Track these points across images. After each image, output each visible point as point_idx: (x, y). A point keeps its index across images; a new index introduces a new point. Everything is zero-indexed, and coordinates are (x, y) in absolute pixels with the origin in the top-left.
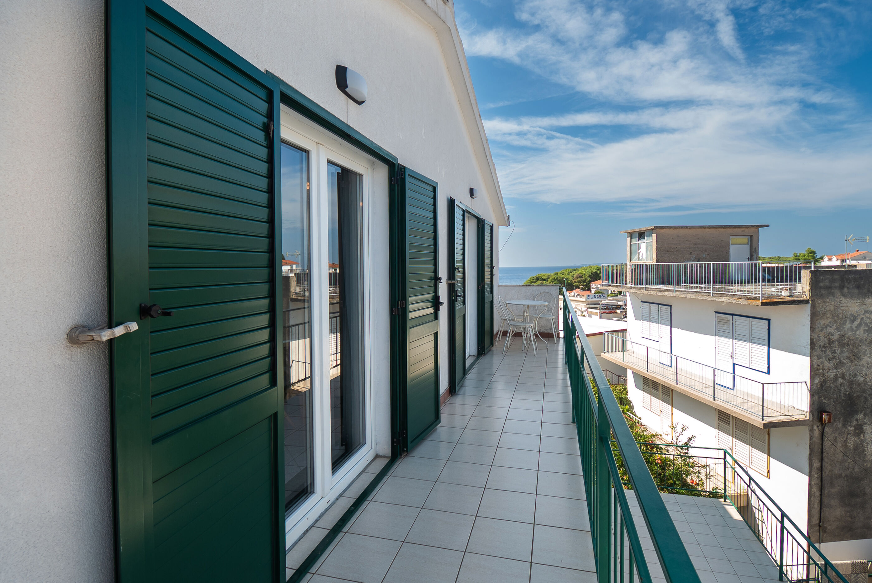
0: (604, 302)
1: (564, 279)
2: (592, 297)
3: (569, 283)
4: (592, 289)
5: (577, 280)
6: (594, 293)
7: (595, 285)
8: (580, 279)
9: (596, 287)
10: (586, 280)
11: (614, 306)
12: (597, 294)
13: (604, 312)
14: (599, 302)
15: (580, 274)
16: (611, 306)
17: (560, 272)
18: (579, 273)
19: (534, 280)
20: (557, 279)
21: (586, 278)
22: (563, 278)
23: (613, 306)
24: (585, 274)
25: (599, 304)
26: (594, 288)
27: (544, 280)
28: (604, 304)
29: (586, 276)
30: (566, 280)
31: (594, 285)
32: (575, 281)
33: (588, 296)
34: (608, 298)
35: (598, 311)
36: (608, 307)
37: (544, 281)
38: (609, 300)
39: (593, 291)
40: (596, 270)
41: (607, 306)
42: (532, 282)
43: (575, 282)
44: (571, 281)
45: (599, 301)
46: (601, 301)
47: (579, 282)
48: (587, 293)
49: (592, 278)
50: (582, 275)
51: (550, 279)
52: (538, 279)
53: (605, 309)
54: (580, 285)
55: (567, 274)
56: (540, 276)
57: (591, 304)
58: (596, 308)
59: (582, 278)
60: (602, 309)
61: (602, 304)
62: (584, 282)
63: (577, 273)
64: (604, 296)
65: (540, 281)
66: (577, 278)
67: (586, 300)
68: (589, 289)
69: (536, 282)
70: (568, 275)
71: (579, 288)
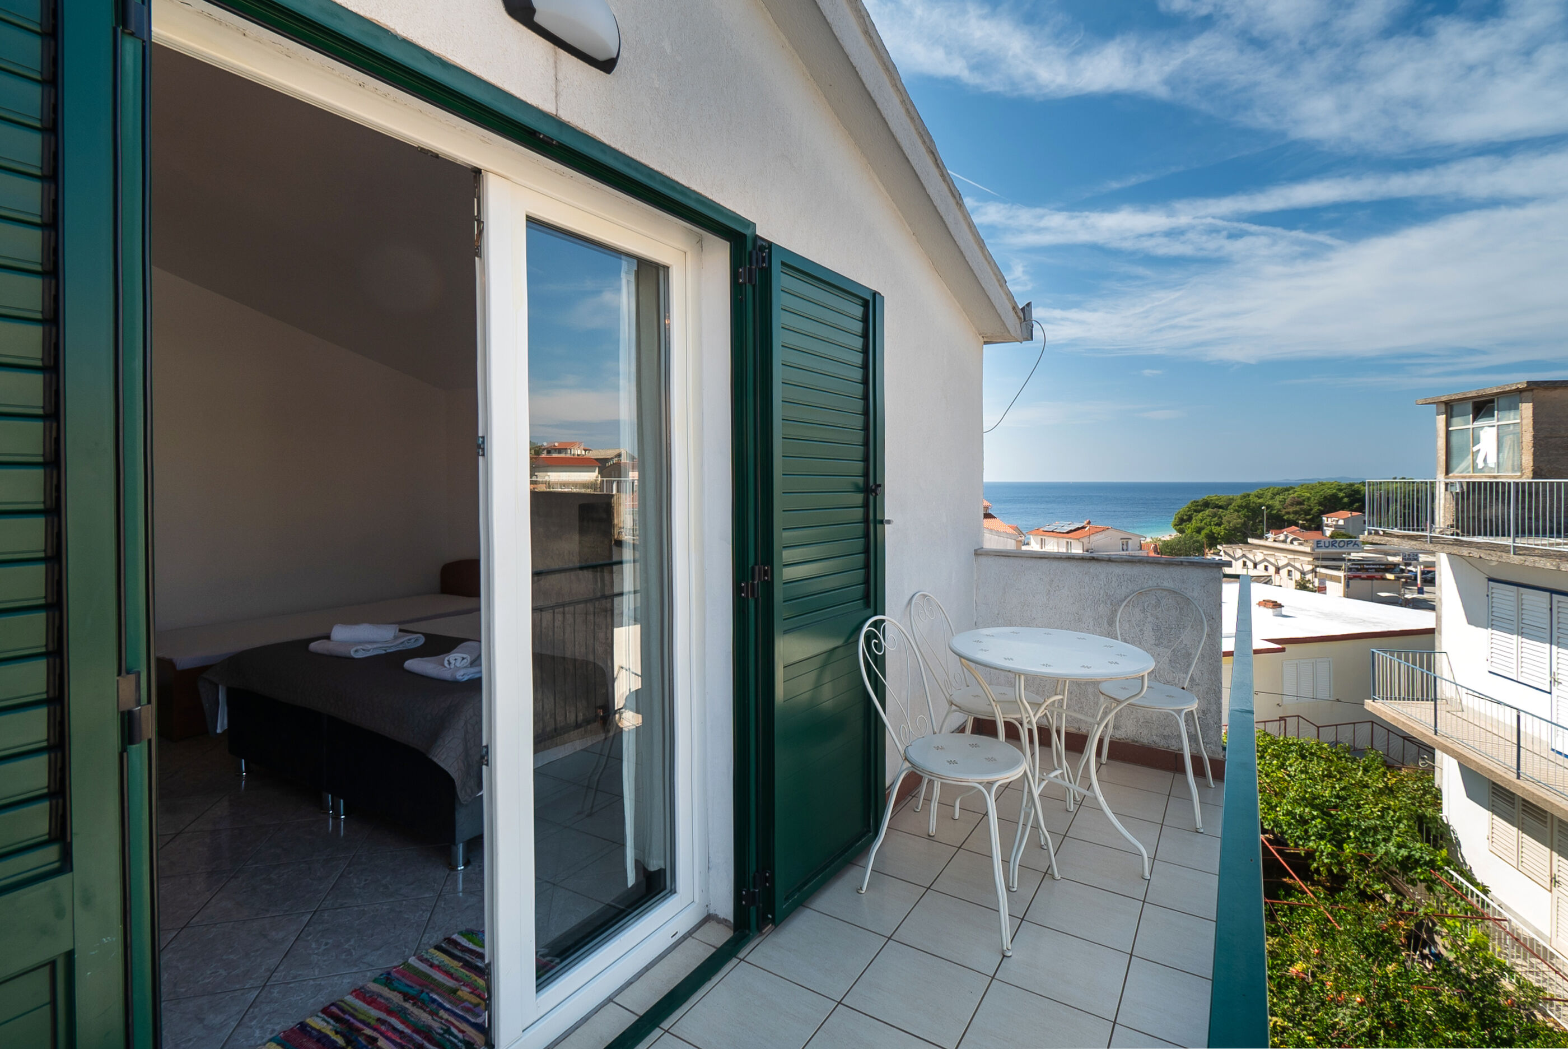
0: (1354, 556)
1: (1263, 508)
2: (1327, 545)
3: (1275, 514)
4: (1325, 528)
5: (1291, 509)
6: (1332, 537)
7: (1332, 521)
8: (1297, 508)
9: (1334, 523)
10: (1311, 510)
11: (1379, 565)
12: (1338, 540)
13: (1355, 577)
14: (1344, 556)
15: (1298, 497)
16: (1373, 565)
17: (1255, 492)
18: (1296, 495)
19: (1199, 508)
20: (1247, 507)
21: (1312, 505)
22: (1261, 505)
23: (1376, 564)
24: (1309, 499)
25: (1344, 559)
26: (1331, 527)
27: (1220, 507)
28: (1354, 560)
29: (1313, 501)
30: (1267, 508)
31: (1329, 519)
32: (1287, 510)
33: (1318, 542)
34: (1365, 548)
35: (1341, 574)
36: (1365, 566)
37: (1221, 510)
38: (1367, 551)
39: (1328, 532)
40: (1334, 491)
41: (1363, 564)
42: (1195, 511)
43: (1288, 513)
44: (1279, 510)
45: (1344, 553)
46: (1349, 554)
47: (1295, 513)
48: (1315, 535)
49: (1325, 506)
50: (1304, 501)
51: (1232, 506)
52: (1206, 505)
53: (1358, 570)
54: (1297, 519)
55: (1268, 498)
56: (1212, 500)
57: (1324, 559)
58: (1338, 568)
59: (1304, 504)
60: (1350, 569)
61: (1350, 560)
62: (1307, 512)
63: (1292, 496)
64: (1355, 544)
65: (1210, 509)
66: (1292, 505)
67: (1313, 549)
68: (1319, 527)
69: (1203, 511)
70: (1272, 498)
71: (1297, 525)
